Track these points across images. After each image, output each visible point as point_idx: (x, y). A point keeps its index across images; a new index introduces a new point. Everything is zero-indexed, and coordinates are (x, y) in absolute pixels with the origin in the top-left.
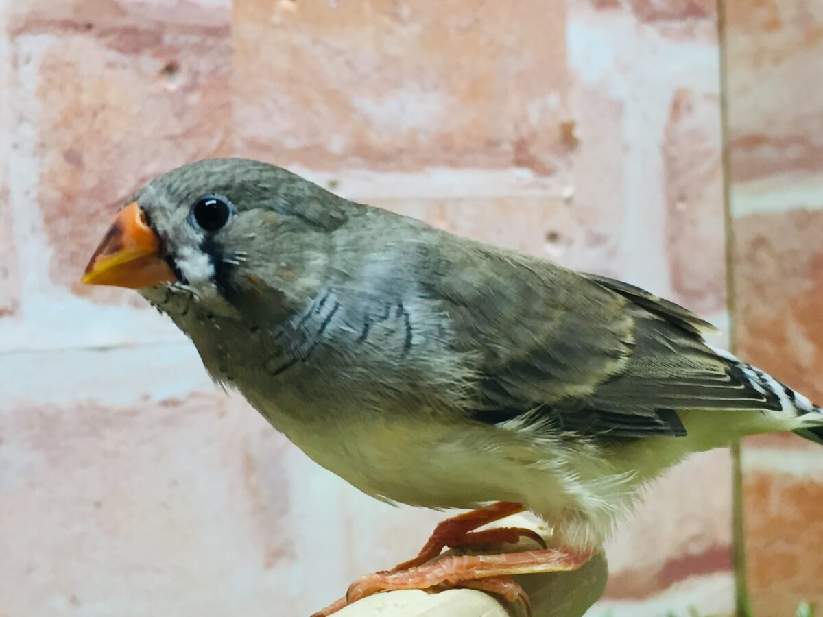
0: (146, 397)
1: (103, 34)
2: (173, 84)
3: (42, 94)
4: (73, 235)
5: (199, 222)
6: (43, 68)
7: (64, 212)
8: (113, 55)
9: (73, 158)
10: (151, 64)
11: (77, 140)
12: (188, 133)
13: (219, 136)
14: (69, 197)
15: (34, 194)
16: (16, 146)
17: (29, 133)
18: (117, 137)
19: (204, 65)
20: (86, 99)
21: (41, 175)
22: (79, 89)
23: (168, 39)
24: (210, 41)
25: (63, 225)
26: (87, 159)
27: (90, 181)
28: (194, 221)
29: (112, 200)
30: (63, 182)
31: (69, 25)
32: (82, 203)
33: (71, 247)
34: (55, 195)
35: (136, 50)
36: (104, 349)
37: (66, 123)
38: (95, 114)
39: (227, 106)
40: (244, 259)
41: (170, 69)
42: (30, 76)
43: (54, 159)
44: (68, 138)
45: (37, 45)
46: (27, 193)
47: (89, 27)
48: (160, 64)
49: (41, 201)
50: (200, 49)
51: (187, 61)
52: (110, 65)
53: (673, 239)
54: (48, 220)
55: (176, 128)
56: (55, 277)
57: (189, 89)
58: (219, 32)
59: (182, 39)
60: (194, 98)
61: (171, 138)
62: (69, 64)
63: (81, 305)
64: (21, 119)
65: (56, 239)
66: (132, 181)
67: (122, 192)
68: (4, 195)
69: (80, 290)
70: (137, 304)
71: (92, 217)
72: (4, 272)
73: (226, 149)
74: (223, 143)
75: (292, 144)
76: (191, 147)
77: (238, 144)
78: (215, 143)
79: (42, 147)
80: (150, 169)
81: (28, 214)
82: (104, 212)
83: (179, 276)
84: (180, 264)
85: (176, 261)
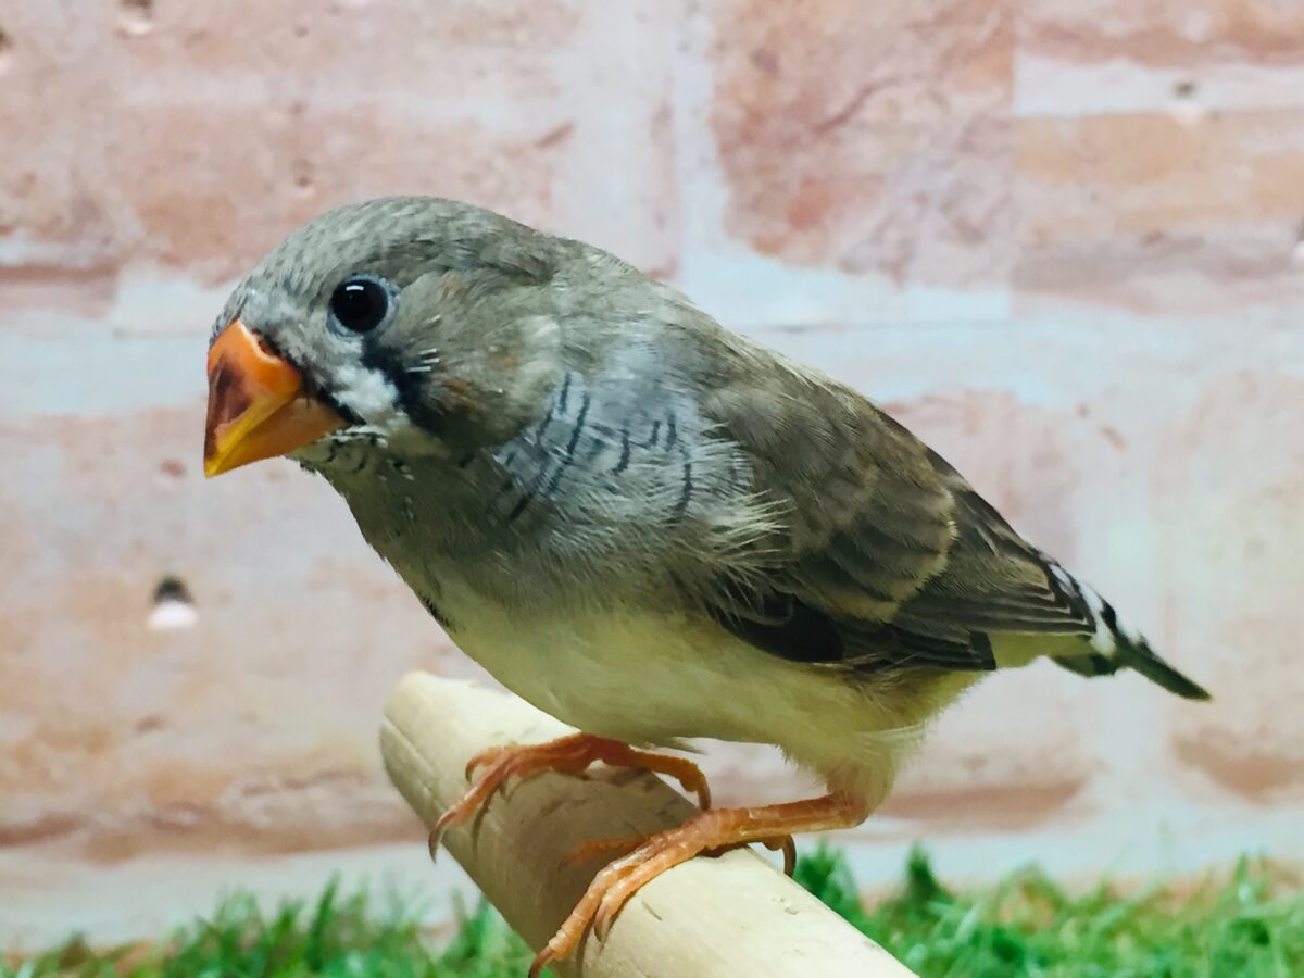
4: (760, 169)
5: (344, 323)
7: (748, 138)
9: (765, 61)
11: (772, 34)
13: (993, 20)
14: (756, 116)
15: (706, 114)
16: (684, 47)
17: (703, 28)
18: (831, 29)
21: (718, 88)
25: (746, 156)
26: (785, 62)
27: (787, 93)
28: (338, 325)
29: (816, 121)
30: (749, 96)
32: (774, 124)
33: (756, 187)
34: (736, 115)
36: (796, 330)
37: (756, 12)
40: (437, 360)
43: (737, 63)
44: (758, 33)
46: (696, 112)
49: (717, 123)
54: (726, 149)
55: (924, 10)
56: (732, 228)
61: (916, 27)
63: (767, 267)
64: (693, 8)
65: (734, 175)
66: (849, 92)
67: (835, 108)
68: (663, 116)
69: (768, 246)
70: (849, 266)
71: (790, 144)
72: (660, 221)
73: (1003, 41)
74: (997, 32)
75: (1114, 27)
76: (946, 38)
77: (1023, 29)
78: (983, 33)
79: (721, 47)
80: (881, 72)
81: (695, 141)
82: (805, 139)
83: (348, 416)
84: (343, 398)
85: (334, 395)
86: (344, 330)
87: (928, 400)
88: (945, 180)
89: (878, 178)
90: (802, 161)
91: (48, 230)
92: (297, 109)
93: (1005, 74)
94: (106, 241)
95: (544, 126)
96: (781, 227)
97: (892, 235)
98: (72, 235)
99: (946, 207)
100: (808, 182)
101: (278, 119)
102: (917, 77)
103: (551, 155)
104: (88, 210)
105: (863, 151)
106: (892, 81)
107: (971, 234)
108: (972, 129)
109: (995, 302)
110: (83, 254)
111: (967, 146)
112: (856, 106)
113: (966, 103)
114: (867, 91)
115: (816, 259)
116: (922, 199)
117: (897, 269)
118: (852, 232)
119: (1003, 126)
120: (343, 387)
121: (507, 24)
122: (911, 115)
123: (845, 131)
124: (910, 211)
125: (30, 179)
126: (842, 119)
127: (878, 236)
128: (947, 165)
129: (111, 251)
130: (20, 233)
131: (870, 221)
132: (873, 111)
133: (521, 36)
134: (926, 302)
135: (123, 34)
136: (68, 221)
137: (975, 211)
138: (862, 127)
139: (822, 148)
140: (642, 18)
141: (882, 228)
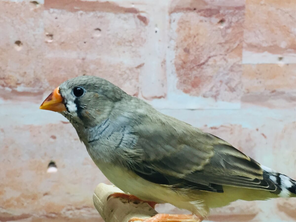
0: (206, 126)
1: (199, 11)
2: (222, 26)
3: (178, 31)
4: (185, 74)
5: (74, 94)
6: (179, 23)
7: (182, 67)
8: (202, 18)
9: (187, 51)
10: (215, 20)
11: (188, 45)
12: (226, 42)
13: (238, 42)
14: (184, 63)
15: (173, 62)
16: (169, 47)
17: (173, 43)
18: (201, 44)
19: (234, 19)
20: (192, 32)
21: (176, 56)
22: (190, 29)
23: (221, 12)
24: (237, 11)
25: (182, 71)
26: (191, 51)
27: (192, 58)
28: (73, 93)
29: (198, 64)
30: (183, 58)
31: (189, 9)
32: (189, 64)
33: (184, 78)
34: (180, 62)
35: (210, 16)
36: (192, 110)
37: (185, 40)
38: (195, 37)
39: (242, 33)
41: (222, 21)
42: (175, 26)
43: (181, 51)
44: (185, 45)
45: (177, 16)
46: (171, 61)
47: (195, 9)
48: (218, 20)
49: (176, 64)
50: (233, 14)
51: (228, 18)
52: (201, 21)
54: (177, 70)
55: (223, 41)
56: (178, 87)
57: (227, 28)
59: (227, 11)
60: (229, 31)
61: (220, 44)
62: (188, 21)
63: (186, 96)
64: (171, 39)
65: (179, 75)
66: (205, 58)
67: (202, 61)
68: (164, 62)
69: (186, 91)
70: (204, 96)
71: (192, 69)
72: (163, 85)
73: (240, 48)
74: (238, 45)
75: (265, 45)
76: (227, 47)
77: (244, 45)
78: (236, 45)
79: (177, 47)
80: (212, 54)
81: (171, 68)
82: (195, 68)
83: (67, 109)
84: (68, 106)
85: (67, 105)
86: (74, 95)
87: (222, 126)
88: (226, 77)
89: (212, 77)
90: (195, 73)
91: (28, 84)
92: (83, 59)
93: (240, 55)
94: (41, 87)
95: (138, 64)
96: (190, 87)
97: (214, 89)
98: (34, 86)
99: (227, 84)
100: (196, 77)
101: (79, 61)
102: (221, 55)
103: (139, 70)
104: (37, 80)
105: (208, 71)
107: (232, 90)
108: (232, 66)
109: (237, 105)
110: (36, 90)
111: (231, 70)
112: (207, 61)
113: (231, 61)
114: (210, 57)
115: (197, 94)
116: (221, 81)
117: (215, 97)
118: (205, 89)
119: (240, 66)
120: (69, 104)
121: (130, 42)
122: (218, 63)
123: (204, 66)
124: (219, 84)
125: (25, 73)
126: (203, 64)
127: (211, 90)
128: (227, 74)
129: (42, 89)
130: (22, 85)
131: (210, 86)
132: (211, 62)
133: (133, 44)
134: (222, 104)
135: (47, 42)
136: (33, 82)
137: (233, 85)
138: (208, 65)
139: (199, 70)
140: (160, 41)
141: (212, 88)
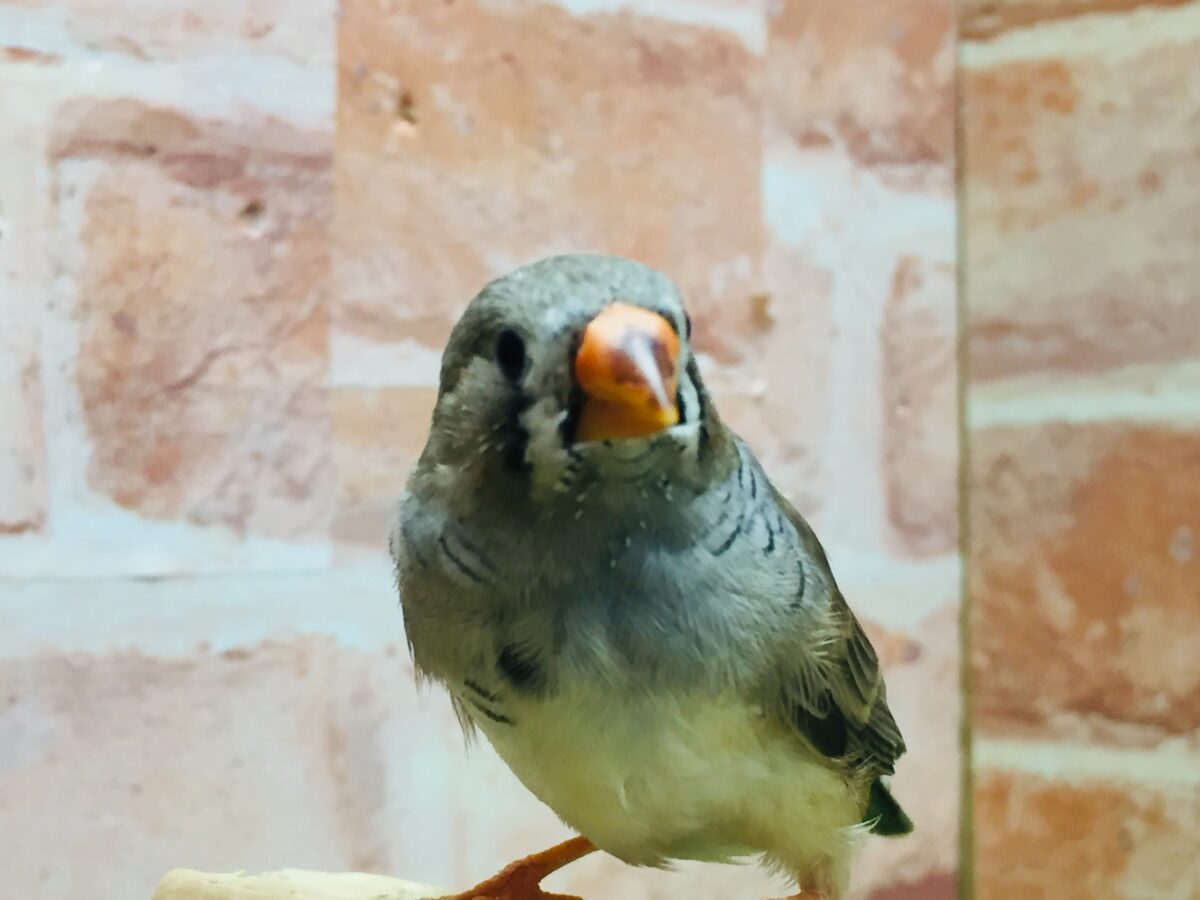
0: (205, 646)
1: (169, 160)
2: (257, 230)
3: (87, 237)
4: (123, 426)
6: (91, 204)
7: (109, 395)
8: (180, 189)
9: (123, 323)
10: (229, 202)
11: (130, 299)
12: (273, 295)
13: (312, 298)
14: (116, 375)
15: (71, 371)
16: (51, 306)
17: (69, 289)
18: (181, 298)
19: (296, 205)
20: (143, 246)
21: (83, 346)
22: (135, 233)
23: (251, 170)
24: (306, 175)
25: (108, 412)
26: (145, 327)
27: (143, 355)
29: (170, 381)
30: (109, 355)
31: (125, 148)
32: (132, 384)
33: (116, 442)
34: (98, 372)
35: (210, 182)
36: (153, 580)
37: (116, 277)
38: (154, 267)
39: (324, 261)
41: (253, 210)
42: (73, 214)
43: (99, 324)
44: (118, 297)
45: (85, 173)
46: (63, 368)
47: (151, 151)
48: (240, 202)
49: (81, 380)
50: (292, 185)
51: (277, 200)
52: (176, 202)
53: (890, 457)
54: (89, 405)
55: (257, 287)
56: (94, 481)
57: (274, 237)
58: (317, 162)
59: (271, 171)
60: (281, 249)
61: (250, 300)
62: (123, 200)
63: (126, 519)
64: (59, 270)
65: (97, 431)
66: (197, 357)
67: (185, 371)
68: (32, 371)
69: (126, 500)
70: (198, 520)
71: (145, 403)
72: (29, 473)
73: (320, 318)
74: (317, 309)
75: (404, 313)
76: (275, 313)
77: (336, 311)
78: (303, 311)
79: (84, 308)
80: (222, 341)
81: (61, 398)
82: (161, 397)
87: (266, 645)
88: (276, 440)
89: (221, 437)
90: (157, 418)
93: (321, 348)
96: (138, 481)
97: (234, 490)
99: (279, 465)
100: (162, 439)
102: (254, 346)
105: (208, 412)
106: (231, 349)
107: (299, 491)
108: (296, 396)
109: (317, 553)
111: (293, 410)
112: (202, 370)
113: (293, 372)
114: (212, 356)
115: (168, 514)
116: (258, 457)
117: (237, 522)
118: (199, 488)
119: (323, 393)
122: (249, 380)
123: (189, 392)
124: (249, 468)
126: (189, 382)
127: (221, 492)
128: (278, 427)
131: (217, 476)
132: (215, 376)
134: (265, 553)
137: (301, 468)
138: (208, 389)
139: (174, 407)
140: (13, 275)
141: (226, 483)
